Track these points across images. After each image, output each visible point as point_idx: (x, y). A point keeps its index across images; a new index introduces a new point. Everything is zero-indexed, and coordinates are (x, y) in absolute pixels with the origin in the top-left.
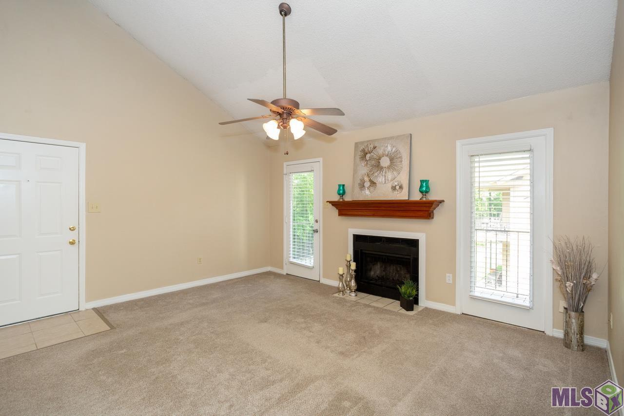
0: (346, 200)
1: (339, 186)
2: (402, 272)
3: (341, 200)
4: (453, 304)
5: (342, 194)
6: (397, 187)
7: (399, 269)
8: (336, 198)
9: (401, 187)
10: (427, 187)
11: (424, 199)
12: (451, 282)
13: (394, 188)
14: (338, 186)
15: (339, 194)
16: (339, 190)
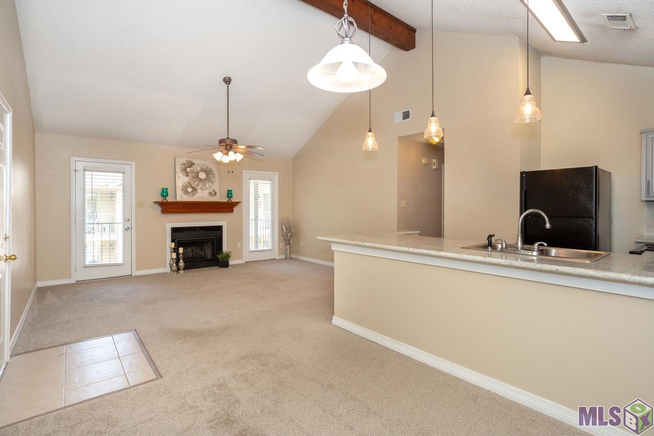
0: (169, 201)
1: (163, 189)
3: (165, 201)
4: (241, 258)
5: (165, 196)
6: (213, 193)
8: (160, 199)
10: (231, 194)
11: (230, 201)
12: (240, 247)
13: (210, 194)
16: (163, 192)
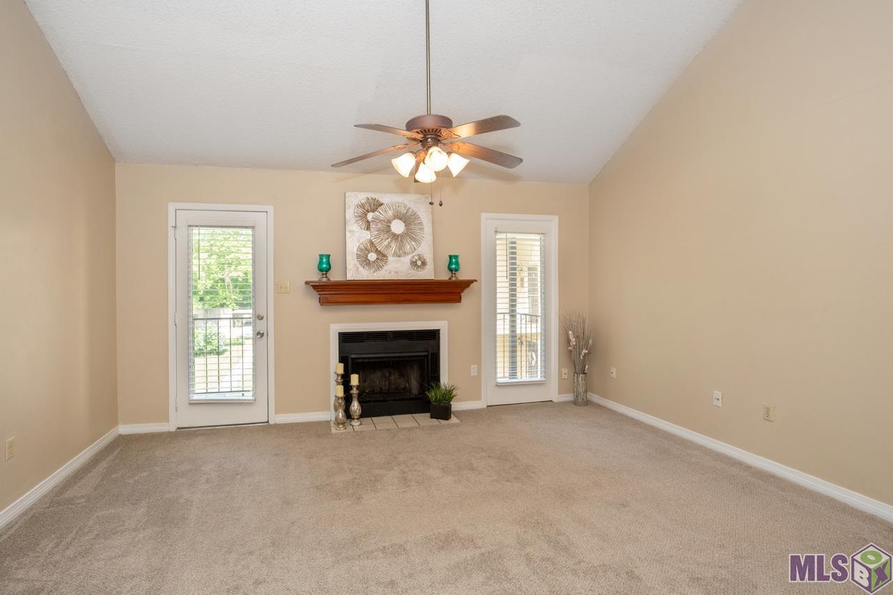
0: (333, 279)
1: (321, 256)
2: (393, 378)
3: (325, 279)
4: (479, 398)
5: (325, 271)
6: (419, 263)
7: (387, 374)
8: (315, 277)
9: (424, 263)
10: (457, 264)
11: (454, 279)
12: (476, 374)
13: (414, 264)
14: (318, 258)
15: (321, 270)
16: (321, 262)
